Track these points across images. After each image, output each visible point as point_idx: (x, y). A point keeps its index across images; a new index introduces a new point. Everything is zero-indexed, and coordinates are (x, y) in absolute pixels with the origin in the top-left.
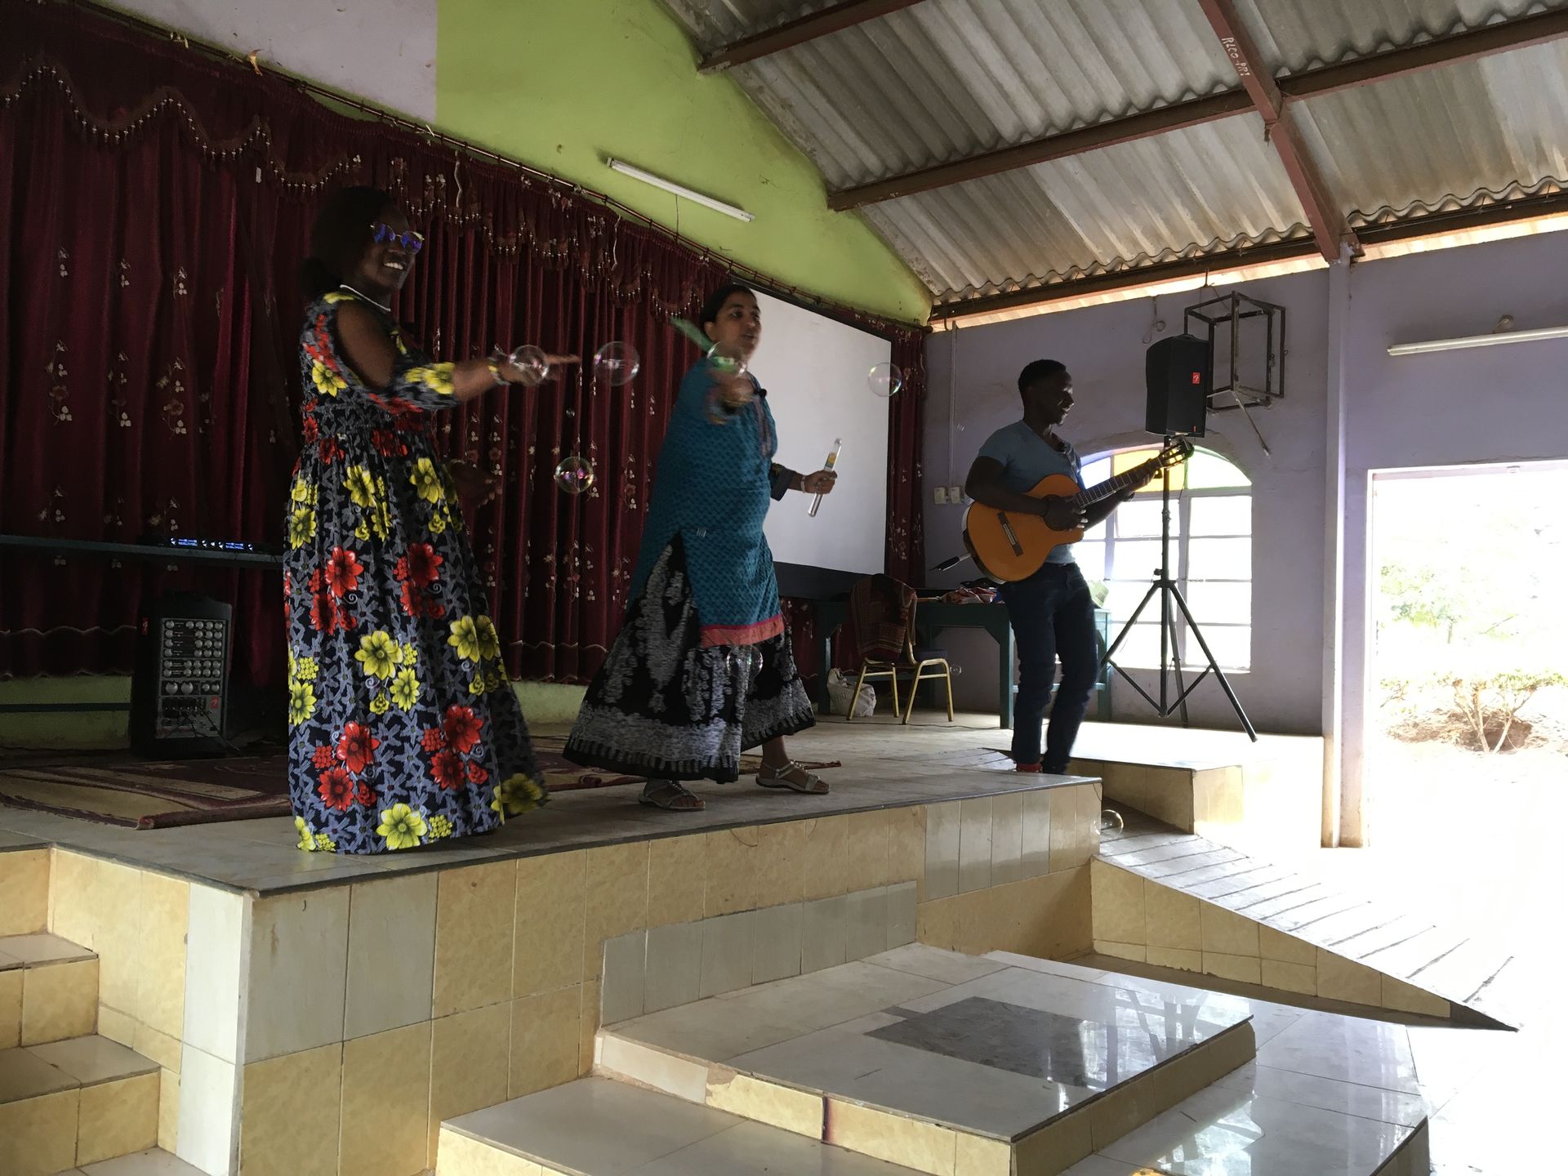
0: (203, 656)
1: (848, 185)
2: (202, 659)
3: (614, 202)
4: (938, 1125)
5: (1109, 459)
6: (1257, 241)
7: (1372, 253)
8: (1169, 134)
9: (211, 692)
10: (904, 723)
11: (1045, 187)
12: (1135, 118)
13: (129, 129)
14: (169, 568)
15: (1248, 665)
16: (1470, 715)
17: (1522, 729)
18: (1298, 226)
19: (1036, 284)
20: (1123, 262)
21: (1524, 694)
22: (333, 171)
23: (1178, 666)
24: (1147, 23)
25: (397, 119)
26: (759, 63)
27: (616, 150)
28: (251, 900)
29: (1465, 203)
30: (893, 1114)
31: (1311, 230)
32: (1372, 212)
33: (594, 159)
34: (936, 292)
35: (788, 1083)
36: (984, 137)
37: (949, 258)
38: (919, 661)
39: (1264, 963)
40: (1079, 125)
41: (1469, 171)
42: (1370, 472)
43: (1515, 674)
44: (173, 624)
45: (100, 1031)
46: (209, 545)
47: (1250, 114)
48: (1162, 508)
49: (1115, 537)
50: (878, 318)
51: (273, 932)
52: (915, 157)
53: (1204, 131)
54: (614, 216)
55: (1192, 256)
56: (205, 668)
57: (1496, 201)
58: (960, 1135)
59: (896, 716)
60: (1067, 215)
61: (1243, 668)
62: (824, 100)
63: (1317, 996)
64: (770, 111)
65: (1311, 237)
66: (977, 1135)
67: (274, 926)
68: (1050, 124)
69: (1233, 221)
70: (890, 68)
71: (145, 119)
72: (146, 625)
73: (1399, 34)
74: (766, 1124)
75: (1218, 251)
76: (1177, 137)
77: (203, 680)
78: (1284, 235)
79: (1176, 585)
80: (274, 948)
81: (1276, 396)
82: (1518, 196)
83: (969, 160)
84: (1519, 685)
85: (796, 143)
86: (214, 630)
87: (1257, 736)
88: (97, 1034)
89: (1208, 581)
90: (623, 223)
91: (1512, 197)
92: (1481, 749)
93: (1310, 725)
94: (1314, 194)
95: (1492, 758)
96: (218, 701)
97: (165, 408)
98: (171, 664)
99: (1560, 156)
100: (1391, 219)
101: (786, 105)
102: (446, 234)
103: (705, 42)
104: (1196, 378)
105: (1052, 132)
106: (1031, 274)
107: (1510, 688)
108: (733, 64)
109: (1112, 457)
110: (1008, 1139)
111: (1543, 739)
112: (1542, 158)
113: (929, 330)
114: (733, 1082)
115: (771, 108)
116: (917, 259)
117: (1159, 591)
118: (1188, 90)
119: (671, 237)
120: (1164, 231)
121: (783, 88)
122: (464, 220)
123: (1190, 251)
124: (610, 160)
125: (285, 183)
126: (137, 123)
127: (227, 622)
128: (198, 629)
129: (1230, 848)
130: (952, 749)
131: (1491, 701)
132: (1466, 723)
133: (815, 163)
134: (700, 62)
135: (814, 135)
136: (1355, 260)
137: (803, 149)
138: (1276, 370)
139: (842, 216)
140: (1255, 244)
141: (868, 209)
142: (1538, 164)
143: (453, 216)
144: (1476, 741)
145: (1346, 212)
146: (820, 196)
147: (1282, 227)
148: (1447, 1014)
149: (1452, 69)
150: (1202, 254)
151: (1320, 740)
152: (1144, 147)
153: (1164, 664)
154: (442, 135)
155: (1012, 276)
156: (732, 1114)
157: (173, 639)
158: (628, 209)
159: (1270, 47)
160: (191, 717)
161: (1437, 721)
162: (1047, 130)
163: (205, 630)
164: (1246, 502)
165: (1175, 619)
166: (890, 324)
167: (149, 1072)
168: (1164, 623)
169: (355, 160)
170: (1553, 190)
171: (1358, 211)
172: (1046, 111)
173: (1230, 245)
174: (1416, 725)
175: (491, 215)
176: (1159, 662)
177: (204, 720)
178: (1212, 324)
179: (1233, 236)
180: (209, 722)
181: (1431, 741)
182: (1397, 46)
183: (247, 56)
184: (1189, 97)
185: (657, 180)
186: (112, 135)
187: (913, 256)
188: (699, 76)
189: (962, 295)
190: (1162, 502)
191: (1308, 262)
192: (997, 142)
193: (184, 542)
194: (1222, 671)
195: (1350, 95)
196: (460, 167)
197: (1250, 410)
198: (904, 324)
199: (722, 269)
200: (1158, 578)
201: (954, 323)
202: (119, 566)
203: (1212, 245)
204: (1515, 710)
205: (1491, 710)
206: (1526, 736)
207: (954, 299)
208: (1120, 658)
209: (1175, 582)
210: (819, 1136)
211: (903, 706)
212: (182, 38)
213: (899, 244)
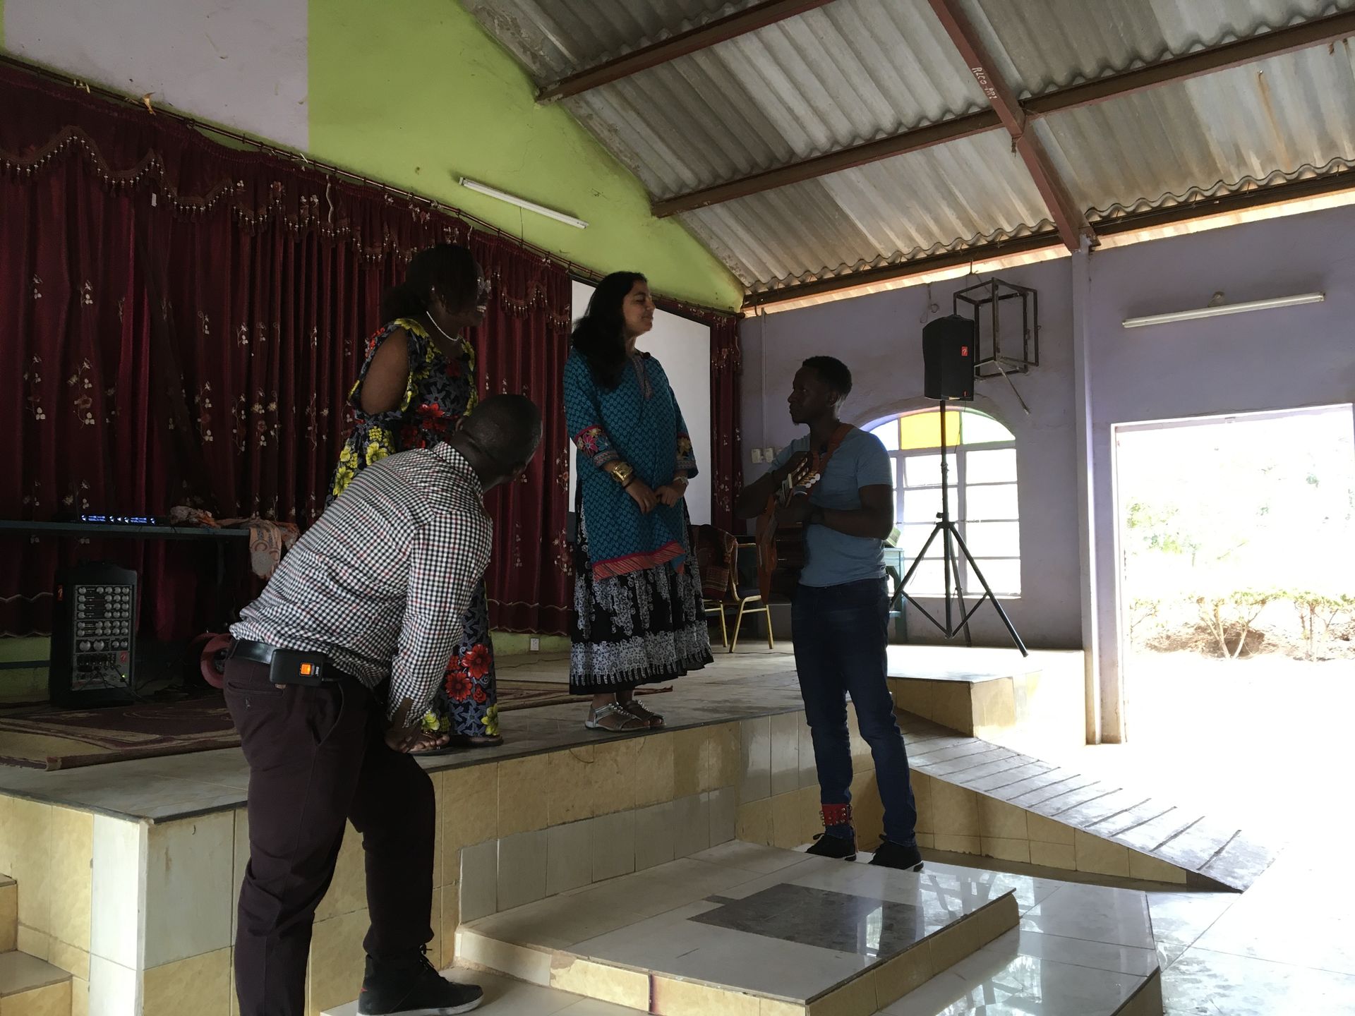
0: (112, 617)
1: (668, 196)
2: (112, 620)
3: (466, 215)
4: (745, 993)
5: (897, 421)
6: (1012, 234)
7: (1106, 242)
8: (934, 147)
9: (120, 648)
10: (731, 652)
11: (832, 194)
12: (905, 135)
13: (39, 163)
14: (82, 541)
15: (1019, 591)
16: (1212, 628)
17: (1256, 638)
18: (1045, 221)
19: (830, 275)
20: (902, 255)
21: (1258, 607)
22: (220, 195)
23: (960, 594)
24: (910, 57)
25: (275, 149)
26: (589, 95)
27: (468, 169)
28: (147, 827)
29: (1181, 199)
30: (708, 986)
31: (1055, 225)
32: (1105, 208)
33: (447, 179)
34: (747, 284)
35: (619, 964)
36: (781, 153)
37: (756, 256)
38: (742, 598)
39: (1032, 844)
40: (859, 142)
41: (1183, 174)
42: (1113, 426)
43: (1248, 591)
44: (84, 590)
45: (20, 947)
46: (116, 520)
47: (999, 130)
48: (941, 461)
49: (904, 486)
50: (698, 307)
51: (167, 853)
52: (724, 172)
53: (963, 145)
54: (467, 227)
55: (959, 248)
56: (115, 627)
57: (1207, 197)
58: (764, 1000)
59: (725, 646)
60: (852, 216)
61: (1015, 595)
62: (644, 125)
63: (1076, 870)
64: (599, 135)
65: (1056, 231)
66: (777, 1000)
67: (167, 849)
68: (835, 142)
69: (992, 219)
70: (698, 98)
71: (52, 154)
72: (61, 591)
73: (1118, 61)
74: (602, 1001)
75: (980, 244)
76: (941, 150)
77: (113, 638)
78: (1034, 230)
79: (956, 526)
80: (168, 868)
81: (1032, 364)
82: (1224, 192)
83: (769, 173)
84: (1251, 600)
85: (622, 161)
86: (121, 594)
87: (1028, 651)
88: (16, 950)
89: (983, 521)
90: (475, 232)
91: (1219, 194)
92: (1223, 655)
93: (1072, 640)
94: (1056, 196)
95: (1231, 663)
96: (126, 656)
97: (76, 403)
98: (84, 625)
99: (1255, 159)
100: (1121, 214)
101: (613, 130)
102: (319, 245)
103: (540, 78)
104: (965, 351)
105: (837, 148)
106: (826, 267)
107: (1244, 603)
108: (566, 96)
109: (899, 419)
110: (803, 1002)
111: (1274, 646)
112: (1241, 161)
113: (742, 316)
114: (572, 966)
115: (599, 132)
116: (729, 257)
117: (941, 531)
118: (948, 111)
119: (517, 243)
120: (934, 228)
121: (610, 115)
122: (335, 233)
123: (957, 245)
124: (462, 179)
125: (178, 206)
126: (45, 158)
127: (133, 586)
128: (107, 594)
129: (1004, 748)
130: (769, 673)
131: (1229, 615)
132: (1209, 634)
133: (639, 177)
134: (537, 94)
135: (637, 154)
136: (1093, 248)
137: (629, 167)
138: (1031, 343)
139: (664, 222)
140: (1011, 237)
141: (686, 215)
142: (1238, 166)
143: (326, 230)
144: (1218, 649)
145: (1084, 209)
146: (643, 207)
147: (1032, 223)
148: (1184, 880)
149: (1163, 90)
150: (967, 247)
151: (1081, 653)
152: (913, 159)
153: (948, 593)
154: (315, 162)
155: (810, 269)
156: (573, 993)
157: (86, 604)
158: (477, 220)
159: (1013, 74)
160: (103, 671)
161: (1185, 633)
162: (832, 146)
163: (113, 594)
164: (1011, 454)
165: (956, 555)
166: (709, 312)
167: (62, 981)
168: (946, 559)
169: (238, 184)
170: (1253, 187)
171: (1093, 208)
172: (831, 131)
173: (990, 239)
174: (1168, 637)
175: (359, 228)
176: (944, 591)
177: (114, 673)
178: (977, 305)
179: (992, 231)
180: (121, 674)
181: (1181, 651)
182: (1117, 71)
183: (141, 99)
184: (949, 117)
185: (503, 195)
186: (23, 169)
187: (725, 254)
188: (537, 107)
189: (769, 286)
190: (941, 456)
191: (1056, 252)
192: (791, 158)
193: (94, 518)
194: (996, 597)
195: (1081, 113)
196: (331, 189)
197: (1009, 376)
198: (721, 311)
199: (563, 269)
200: (940, 520)
201: (763, 309)
202: (38, 541)
203: (974, 239)
204: (1249, 621)
205: (1230, 622)
206: (1260, 643)
207: (763, 290)
208: (911, 589)
209: (954, 523)
210: (647, 1008)
211: (730, 638)
212: (84, 85)
213: (714, 245)
